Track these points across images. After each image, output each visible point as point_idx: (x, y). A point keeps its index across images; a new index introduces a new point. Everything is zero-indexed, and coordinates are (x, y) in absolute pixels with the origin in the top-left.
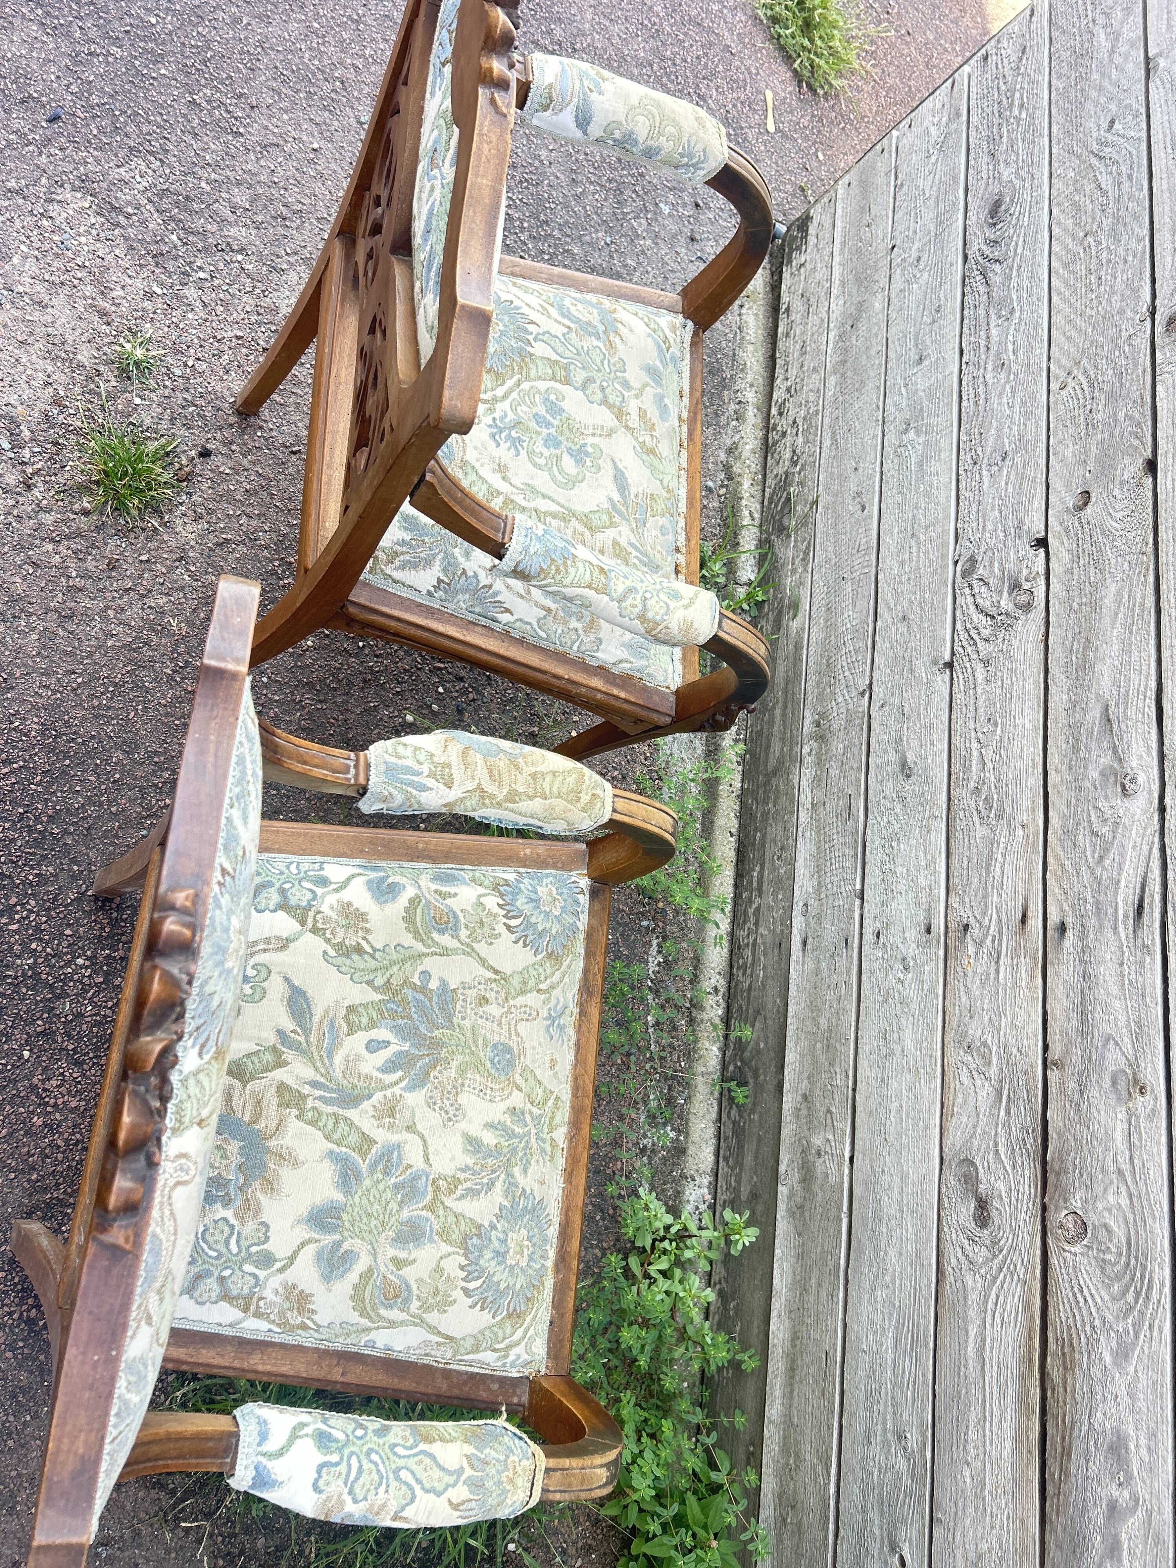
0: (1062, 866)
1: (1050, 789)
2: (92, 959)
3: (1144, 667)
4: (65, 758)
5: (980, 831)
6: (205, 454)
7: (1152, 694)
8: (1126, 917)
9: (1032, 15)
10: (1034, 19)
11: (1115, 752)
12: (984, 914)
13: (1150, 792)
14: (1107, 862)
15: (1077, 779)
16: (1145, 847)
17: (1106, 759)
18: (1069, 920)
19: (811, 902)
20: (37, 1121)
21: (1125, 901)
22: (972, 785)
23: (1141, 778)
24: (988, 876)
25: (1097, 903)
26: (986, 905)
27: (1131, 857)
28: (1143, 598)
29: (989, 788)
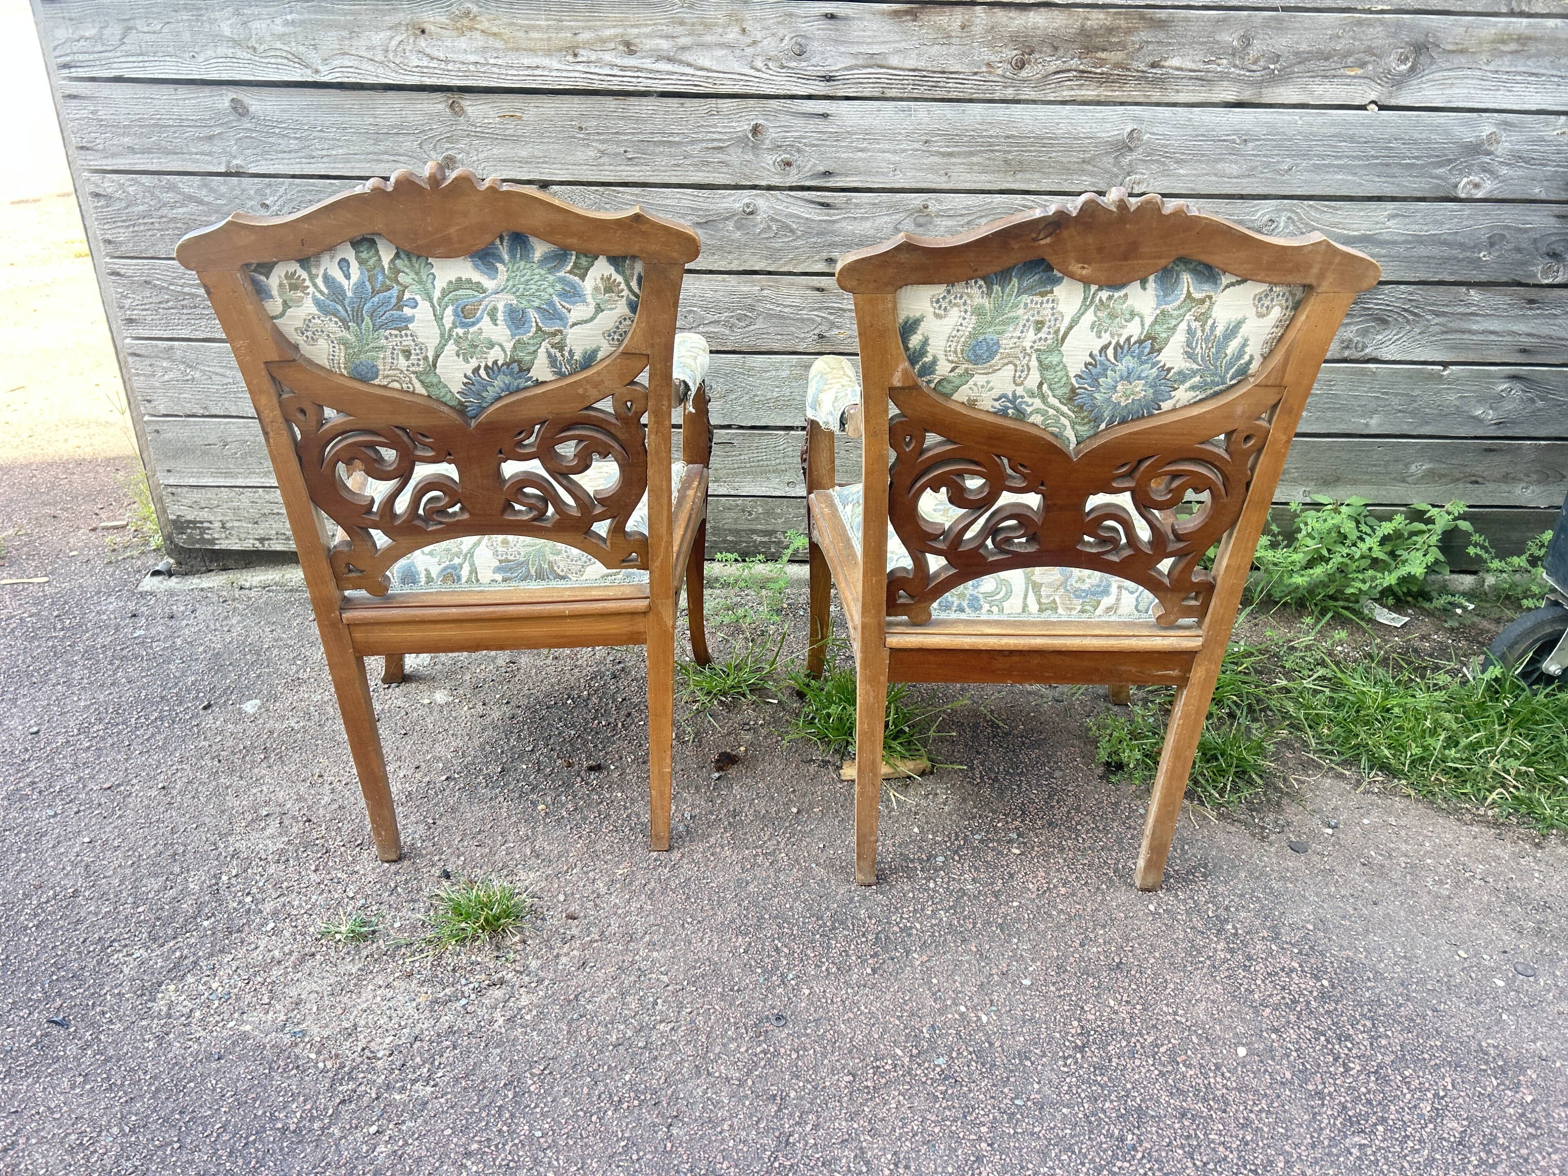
0: (792, 259)
1: (741, 269)
2: (928, 879)
3: (678, 196)
4: (763, 918)
5: (759, 325)
6: (447, 875)
7: (695, 192)
8: (828, 215)
9: (118, 274)
10: (122, 272)
11: (727, 219)
12: (813, 320)
13: (756, 195)
14: (794, 226)
15: (738, 247)
16: (790, 200)
17: (730, 225)
18: (825, 255)
19: (787, 479)
20: (1063, 891)
21: (819, 215)
22: (727, 332)
23: (746, 200)
24: (790, 318)
25: (817, 234)
26: (808, 319)
27: (794, 210)
28: (632, 194)
29: (732, 317)
